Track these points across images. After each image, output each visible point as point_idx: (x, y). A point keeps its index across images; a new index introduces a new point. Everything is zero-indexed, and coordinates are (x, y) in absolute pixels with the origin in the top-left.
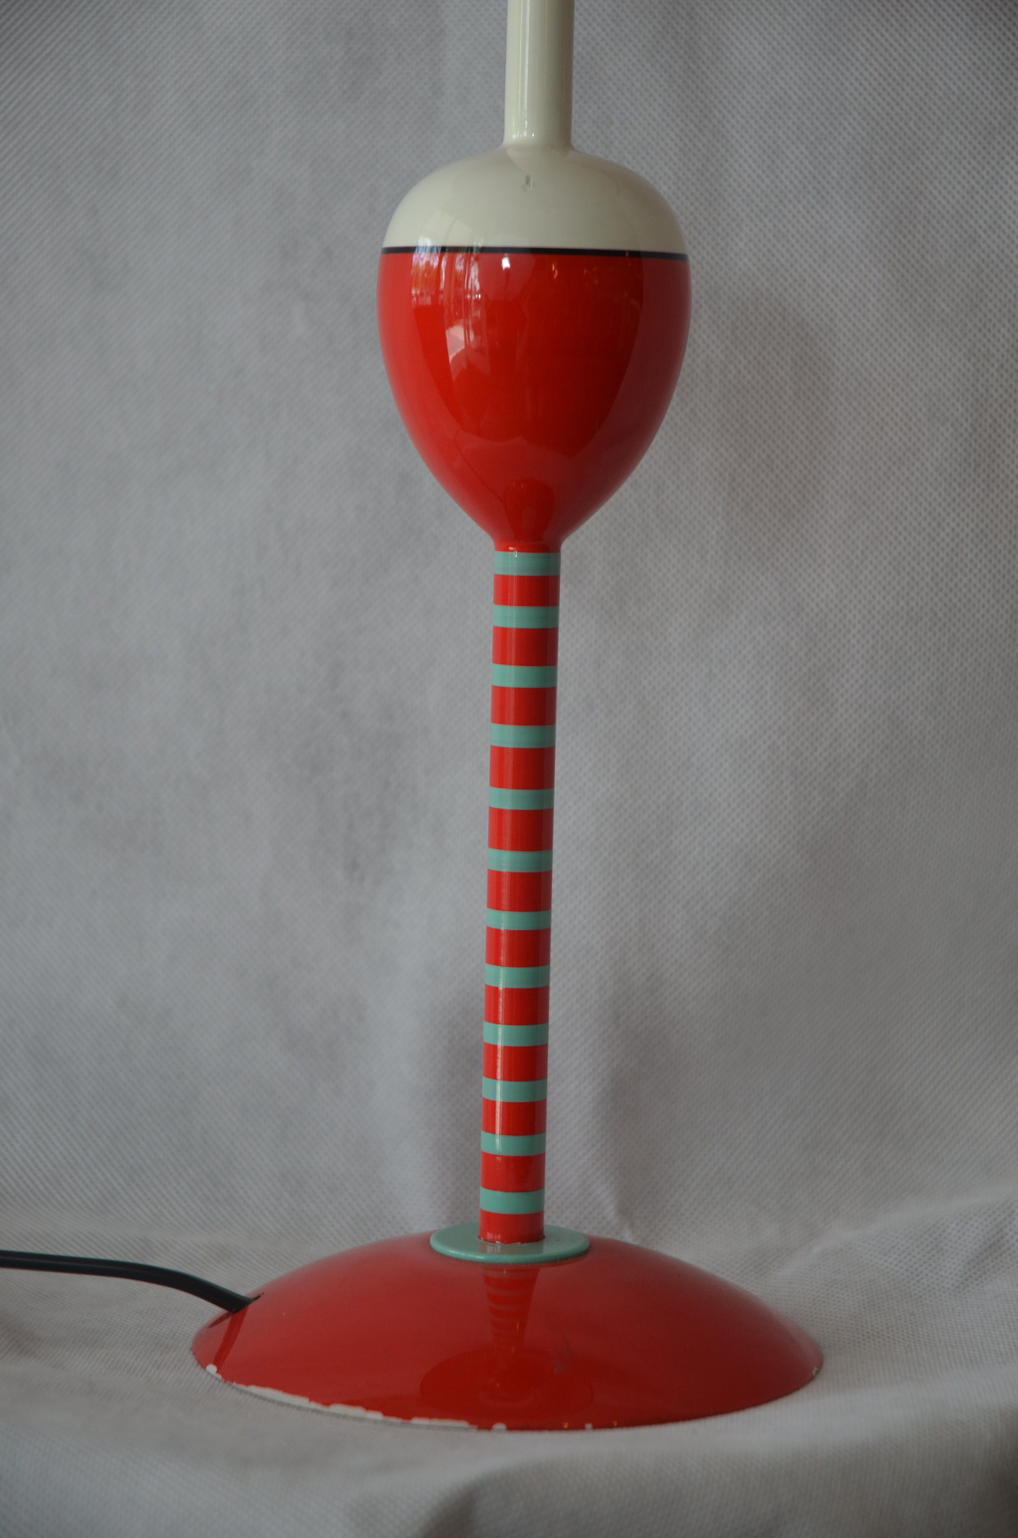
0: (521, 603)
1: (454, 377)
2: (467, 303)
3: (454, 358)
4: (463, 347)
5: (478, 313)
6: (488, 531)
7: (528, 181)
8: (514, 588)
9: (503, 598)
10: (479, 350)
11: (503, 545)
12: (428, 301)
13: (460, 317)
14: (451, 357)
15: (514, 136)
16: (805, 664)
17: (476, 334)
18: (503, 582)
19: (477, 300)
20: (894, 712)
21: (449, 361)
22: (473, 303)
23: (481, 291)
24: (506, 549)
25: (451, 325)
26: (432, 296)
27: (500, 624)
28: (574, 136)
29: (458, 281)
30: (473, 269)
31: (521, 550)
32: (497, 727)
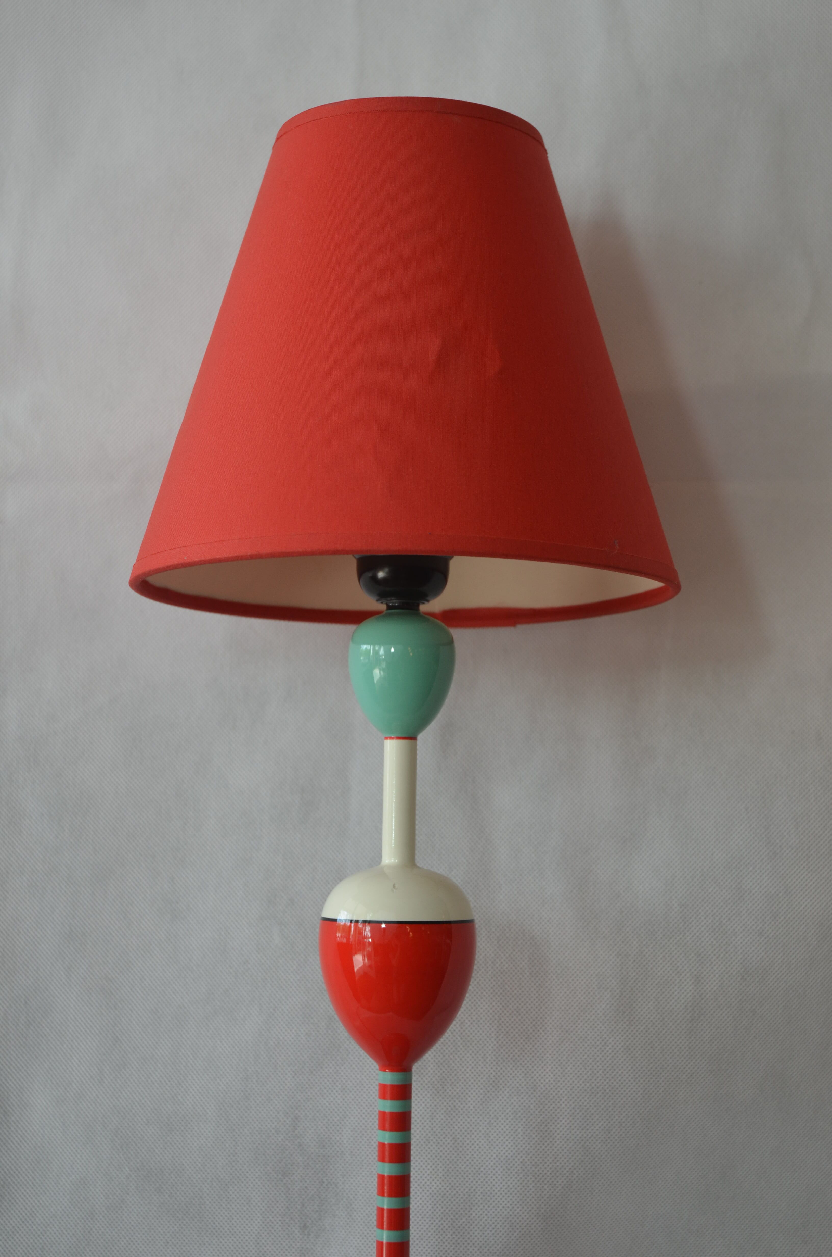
0: (392, 1098)
1: (357, 978)
2: (364, 944)
3: (358, 970)
4: (362, 964)
5: (370, 949)
6: (375, 1060)
7: (394, 887)
8: (388, 1090)
9: (383, 1096)
10: (370, 966)
11: (383, 1068)
12: (344, 941)
13: (360, 950)
14: (356, 970)
15: (387, 861)
16: (539, 1118)
17: (368, 959)
18: (383, 1087)
19: (369, 943)
20: (585, 1143)
21: (354, 969)
22: (367, 944)
23: (371, 937)
24: (384, 1071)
25: (356, 953)
26: (346, 938)
27: (382, 1109)
28: (416, 861)
29: (360, 932)
30: (367, 928)
31: (392, 1070)
32: (380, 1164)
